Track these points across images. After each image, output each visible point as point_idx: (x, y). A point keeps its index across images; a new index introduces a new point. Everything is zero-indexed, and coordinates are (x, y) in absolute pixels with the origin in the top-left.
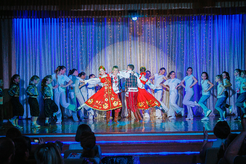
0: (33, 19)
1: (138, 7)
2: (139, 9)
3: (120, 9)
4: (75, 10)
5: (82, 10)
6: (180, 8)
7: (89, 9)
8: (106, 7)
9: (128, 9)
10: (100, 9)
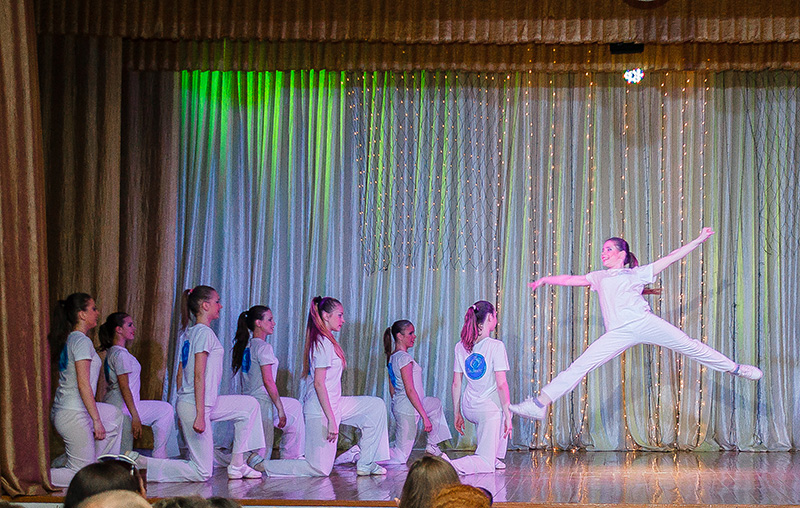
0: (250, 75)
2: (652, 37)
3: (577, 38)
4: (408, 39)
5: (436, 38)
7: (460, 37)
9: (611, 38)
10: (501, 37)
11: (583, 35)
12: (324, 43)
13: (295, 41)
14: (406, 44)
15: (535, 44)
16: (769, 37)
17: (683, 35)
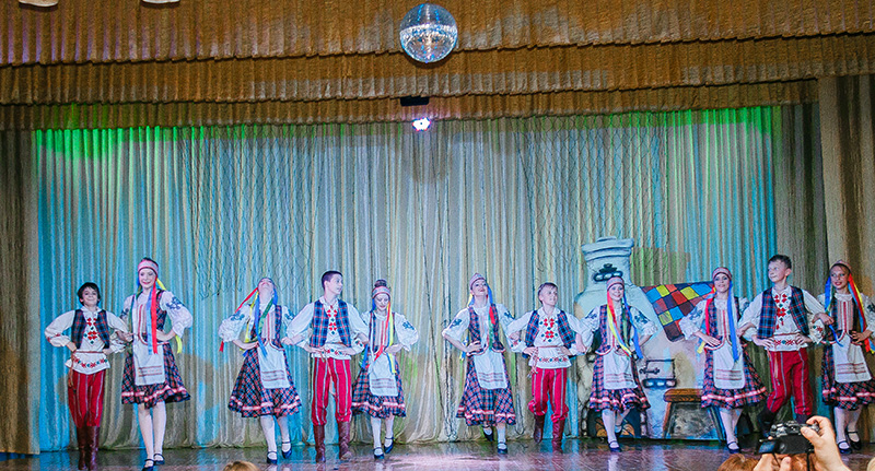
0: (95, 132)
1: (431, 84)
2: (436, 90)
3: (372, 94)
4: (229, 98)
5: (252, 97)
6: (569, 85)
7: (273, 96)
8: (328, 88)
9: (400, 94)
10: (307, 95)
11: (377, 91)
12: (157, 104)
13: (132, 103)
14: (227, 103)
15: (337, 100)
16: (535, 88)
17: (462, 90)
